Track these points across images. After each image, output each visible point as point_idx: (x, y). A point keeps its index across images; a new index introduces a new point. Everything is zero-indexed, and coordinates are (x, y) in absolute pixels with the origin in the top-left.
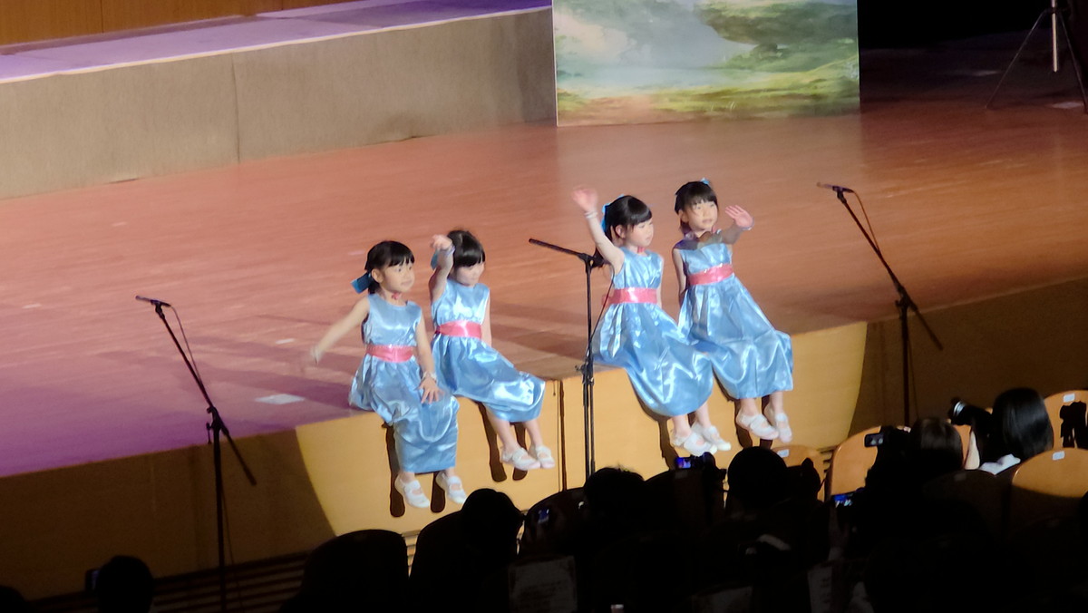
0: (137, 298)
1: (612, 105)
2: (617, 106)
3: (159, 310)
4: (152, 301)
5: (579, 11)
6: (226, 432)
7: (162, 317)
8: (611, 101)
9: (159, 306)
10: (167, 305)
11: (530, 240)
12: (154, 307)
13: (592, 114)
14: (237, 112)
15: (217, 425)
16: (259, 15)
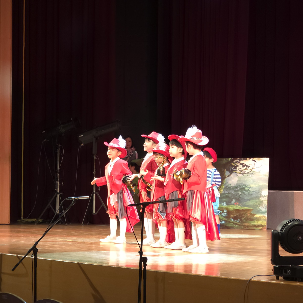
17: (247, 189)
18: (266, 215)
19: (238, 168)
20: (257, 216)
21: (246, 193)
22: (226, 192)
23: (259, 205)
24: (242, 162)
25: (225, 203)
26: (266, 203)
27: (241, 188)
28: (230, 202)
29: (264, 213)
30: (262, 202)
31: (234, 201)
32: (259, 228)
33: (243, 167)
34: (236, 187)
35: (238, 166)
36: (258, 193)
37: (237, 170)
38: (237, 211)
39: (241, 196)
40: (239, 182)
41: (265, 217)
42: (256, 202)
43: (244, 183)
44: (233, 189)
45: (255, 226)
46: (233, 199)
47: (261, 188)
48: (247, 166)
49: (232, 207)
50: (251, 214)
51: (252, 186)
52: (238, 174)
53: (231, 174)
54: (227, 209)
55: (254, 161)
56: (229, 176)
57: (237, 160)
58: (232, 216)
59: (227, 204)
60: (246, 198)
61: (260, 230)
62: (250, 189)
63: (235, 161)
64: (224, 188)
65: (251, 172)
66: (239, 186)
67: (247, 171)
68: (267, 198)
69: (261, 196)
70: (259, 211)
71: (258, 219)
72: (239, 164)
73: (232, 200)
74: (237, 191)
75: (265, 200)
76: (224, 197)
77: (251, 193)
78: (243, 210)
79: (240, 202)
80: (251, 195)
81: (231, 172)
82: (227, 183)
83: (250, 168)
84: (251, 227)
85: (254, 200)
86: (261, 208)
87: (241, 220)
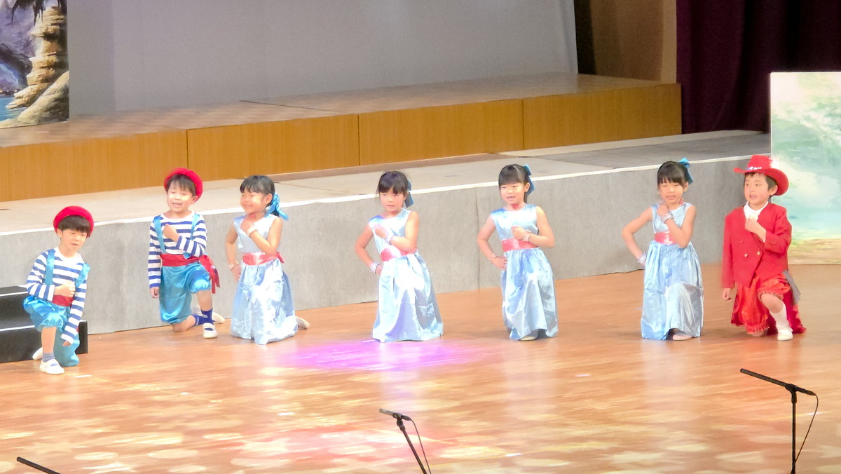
0: (381, 411)
1: (822, 247)
2: (829, 247)
3: (400, 423)
4: (395, 415)
5: (796, 158)
8: (822, 243)
9: (400, 419)
10: (408, 419)
11: (742, 371)
12: (396, 420)
13: (805, 254)
16: (501, 153)
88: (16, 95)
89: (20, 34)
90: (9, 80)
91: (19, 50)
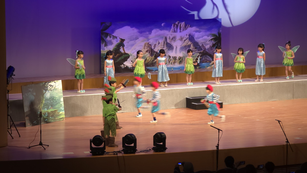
0: (275, 120)
4: (278, 121)
6: (289, 143)
7: (280, 123)
10: (281, 121)
14: (293, 91)
15: (287, 142)
17: (55, 99)
18: (64, 112)
19: (48, 87)
20: (61, 113)
21: (55, 101)
22: (46, 102)
23: (60, 107)
24: (49, 84)
25: (46, 109)
26: (63, 105)
27: (52, 98)
28: (49, 108)
29: (63, 111)
30: (61, 105)
31: (50, 106)
32: (62, 119)
33: (51, 86)
34: (50, 99)
35: (48, 86)
36: (59, 100)
37: (48, 89)
38: (52, 112)
39: (53, 103)
40: (51, 96)
41: (64, 113)
42: (59, 105)
43: (53, 96)
44: (49, 100)
45: (60, 119)
46: (50, 105)
47: (60, 97)
48: (52, 86)
49: (49, 110)
50: (58, 113)
51: (57, 97)
52: (49, 91)
53: (46, 92)
54: (47, 112)
55: (55, 82)
56: (45, 93)
57: (47, 83)
58: (50, 115)
59: (47, 109)
60: (55, 104)
61: (63, 120)
62: (56, 99)
63: (46, 84)
64: (45, 100)
65: (55, 89)
66: (51, 97)
67: (53, 89)
68: (63, 102)
69: (61, 101)
70: (61, 110)
71: (61, 115)
72: (48, 85)
73: (49, 107)
74: (51, 101)
75: (63, 104)
76: (45, 106)
77: (56, 101)
78: (54, 111)
79: (53, 107)
80: (57, 102)
81: (46, 90)
82: (45, 97)
83: (54, 87)
84: (59, 119)
85: (58, 105)
86: (61, 108)
87: (54, 117)
88: (211, 62)
89: (213, 52)
90: (210, 60)
91: (212, 54)
